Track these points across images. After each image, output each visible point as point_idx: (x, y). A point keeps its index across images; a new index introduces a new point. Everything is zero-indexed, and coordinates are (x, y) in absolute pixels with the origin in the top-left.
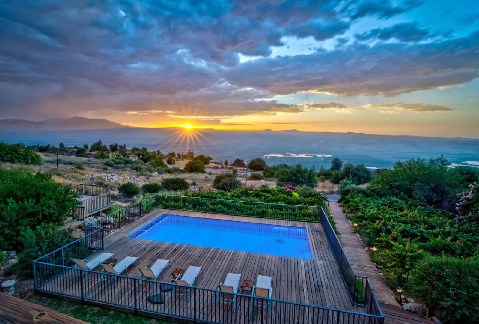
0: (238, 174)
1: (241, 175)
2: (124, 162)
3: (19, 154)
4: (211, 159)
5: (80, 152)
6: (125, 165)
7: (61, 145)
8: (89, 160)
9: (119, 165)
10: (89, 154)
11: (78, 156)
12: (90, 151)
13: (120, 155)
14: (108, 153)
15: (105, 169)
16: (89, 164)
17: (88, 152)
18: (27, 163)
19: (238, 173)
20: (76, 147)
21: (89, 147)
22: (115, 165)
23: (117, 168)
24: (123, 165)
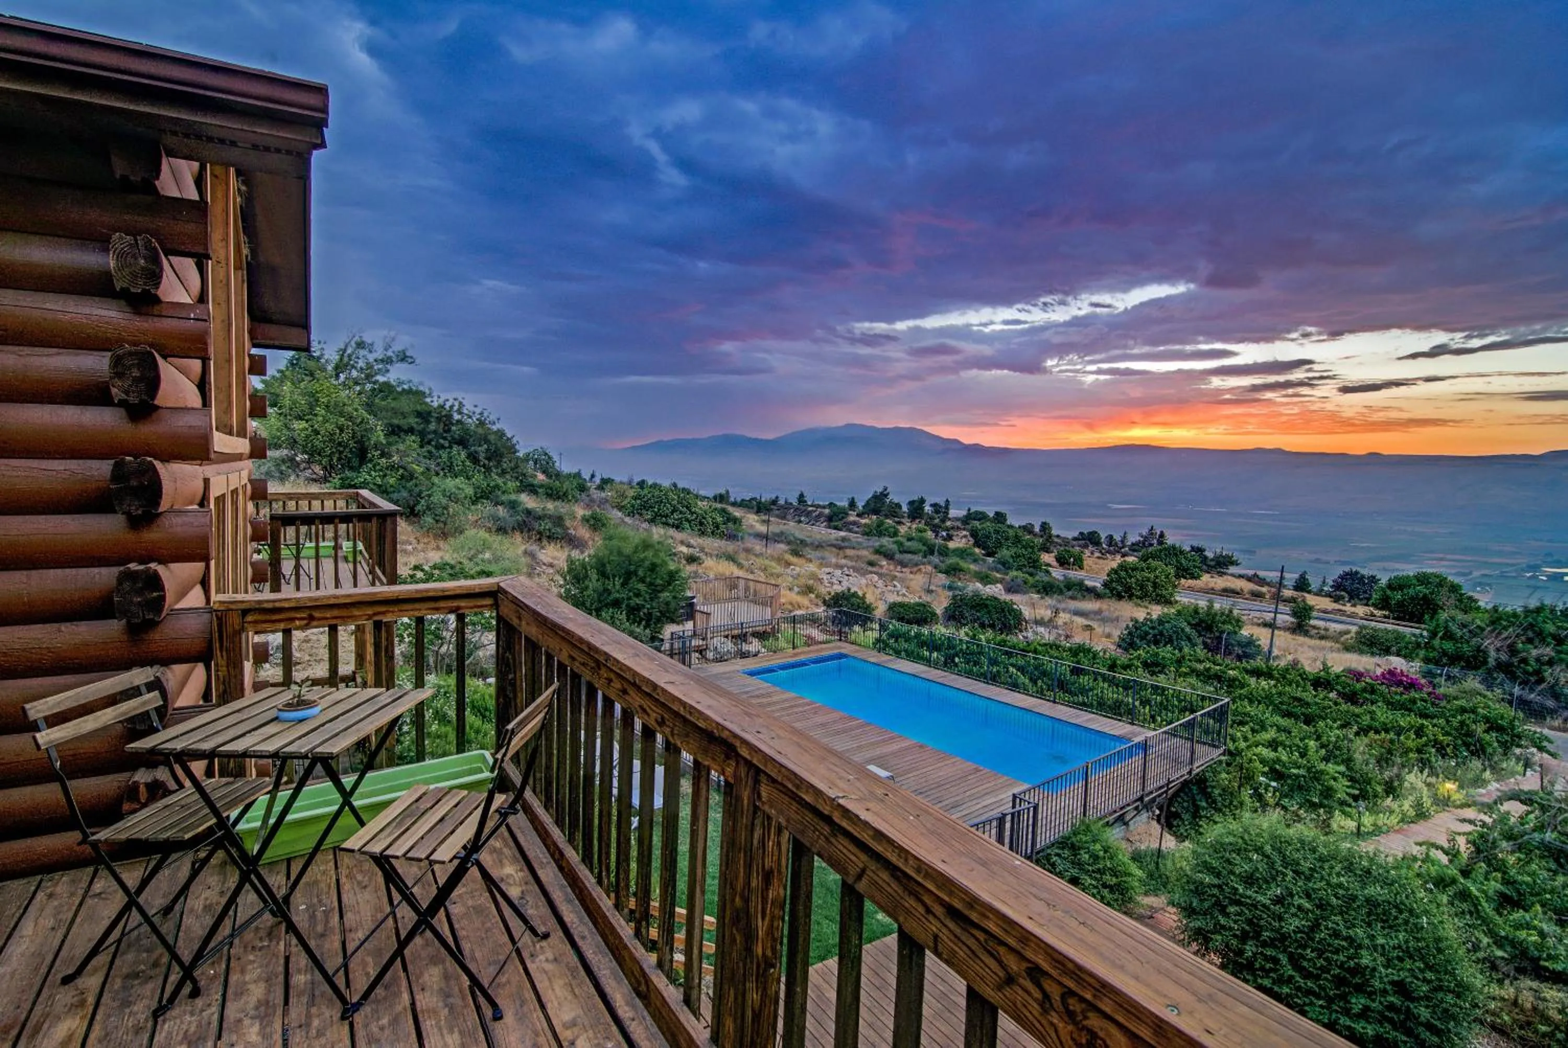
0: (1314, 627)
1: (1326, 629)
2: (925, 548)
3: (692, 513)
4: (1235, 563)
5: (835, 518)
6: (925, 557)
7: (801, 500)
8: (844, 539)
9: (909, 556)
10: (854, 523)
11: (829, 527)
12: (858, 515)
13: (925, 531)
14: (899, 523)
15: (871, 564)
16: (840, 548)
17: (852, 518)
18: (703, 533)
19: (1312, 622)
20: (831, 505)
21: (860, 505)
22: (898, 556)
23: (903, 564)
24: (917, 558)
